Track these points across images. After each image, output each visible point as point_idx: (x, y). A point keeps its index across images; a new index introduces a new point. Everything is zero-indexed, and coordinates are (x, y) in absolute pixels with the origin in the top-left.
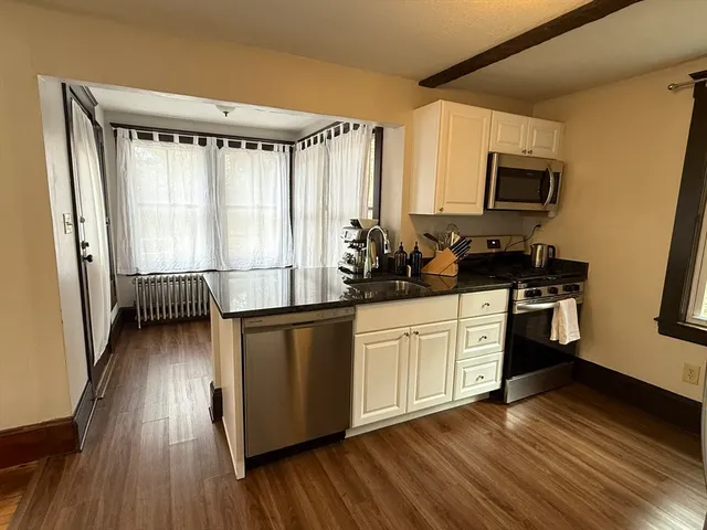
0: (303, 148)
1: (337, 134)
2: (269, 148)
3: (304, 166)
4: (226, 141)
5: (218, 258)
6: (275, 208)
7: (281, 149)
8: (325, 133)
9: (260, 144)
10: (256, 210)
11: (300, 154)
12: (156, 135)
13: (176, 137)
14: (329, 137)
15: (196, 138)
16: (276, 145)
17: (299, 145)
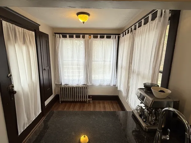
0: (123, 36)
1: (140, 26)
2: (109, 37)
3: (123, 43)
4: (92, 36)
5: (87, 81)
6: (110, 61)
7: (114, 37)
8: (133, 27)
9: (105, 36)
10: (103, 62)
11: (122, 39)
12: (68, 36)
13: (74, 36)
14: (135, 29)
15: (81, 36)
16: (112, 36)
17: (122, 35)
